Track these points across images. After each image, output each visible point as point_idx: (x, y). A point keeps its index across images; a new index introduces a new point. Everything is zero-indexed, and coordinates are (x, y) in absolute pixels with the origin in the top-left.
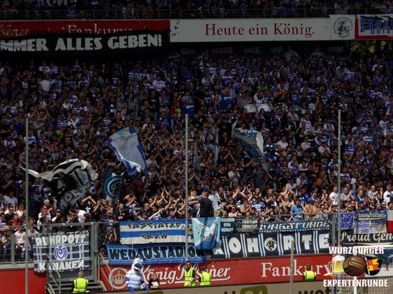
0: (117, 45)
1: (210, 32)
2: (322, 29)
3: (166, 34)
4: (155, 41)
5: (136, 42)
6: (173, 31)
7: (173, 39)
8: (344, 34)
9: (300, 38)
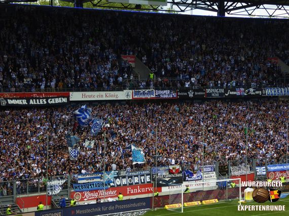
0: (51, 102)
1: (84, 96)
2: (121, 95)
3: (68, 97)
4: (65, 100)
5: (58, 101)
6: (71, 96)
7: (71, 100)
8: (129, 97)
9: (114, 98)
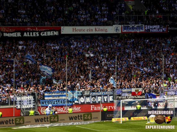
0: (44, 35)
1: (74, 30)
2: (111, 30)
4: (56, 33)
5: (50, 34)
6: (62, 30)
7: (62, 33)
8: (118, 31)
9: (104, 32)
